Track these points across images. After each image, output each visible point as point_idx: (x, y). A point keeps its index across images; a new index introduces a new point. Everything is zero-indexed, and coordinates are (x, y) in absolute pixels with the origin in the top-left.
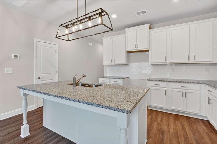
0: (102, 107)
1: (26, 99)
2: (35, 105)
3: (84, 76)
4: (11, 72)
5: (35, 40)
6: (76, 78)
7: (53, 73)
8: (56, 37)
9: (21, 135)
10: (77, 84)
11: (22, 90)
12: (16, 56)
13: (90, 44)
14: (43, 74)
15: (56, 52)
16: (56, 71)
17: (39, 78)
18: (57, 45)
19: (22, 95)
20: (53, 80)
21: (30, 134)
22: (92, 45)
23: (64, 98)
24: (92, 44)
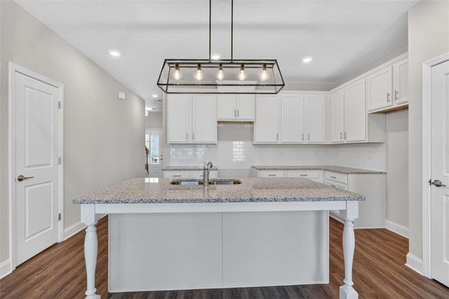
2: (10, 260)
5: (12, 67)
7: (52, 163)
13: (122, 95)
14: (29, 166)
15: (59, 107)
16: (60, 159)
17: (20, 180)
18: (61, 89)
20: (52, 182)
22: (124, 98)
24: (124, 94)
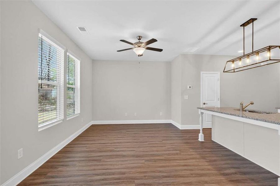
0: (265, 122)
1: (202, 116)
3: (252, 104)
4: (187, 99)
5: (202, 72)
6: (243, 105)
7: (215, 100)
8: (224, 72)
9: (198, 139)
10: (243, 110)
11: (199, 110)
12: (190, 87)
14: (207, 100)
16: (218, 99)
17: (204, 104)
19: (200, 113)
21: (204, 141)
23: (234, 115)
